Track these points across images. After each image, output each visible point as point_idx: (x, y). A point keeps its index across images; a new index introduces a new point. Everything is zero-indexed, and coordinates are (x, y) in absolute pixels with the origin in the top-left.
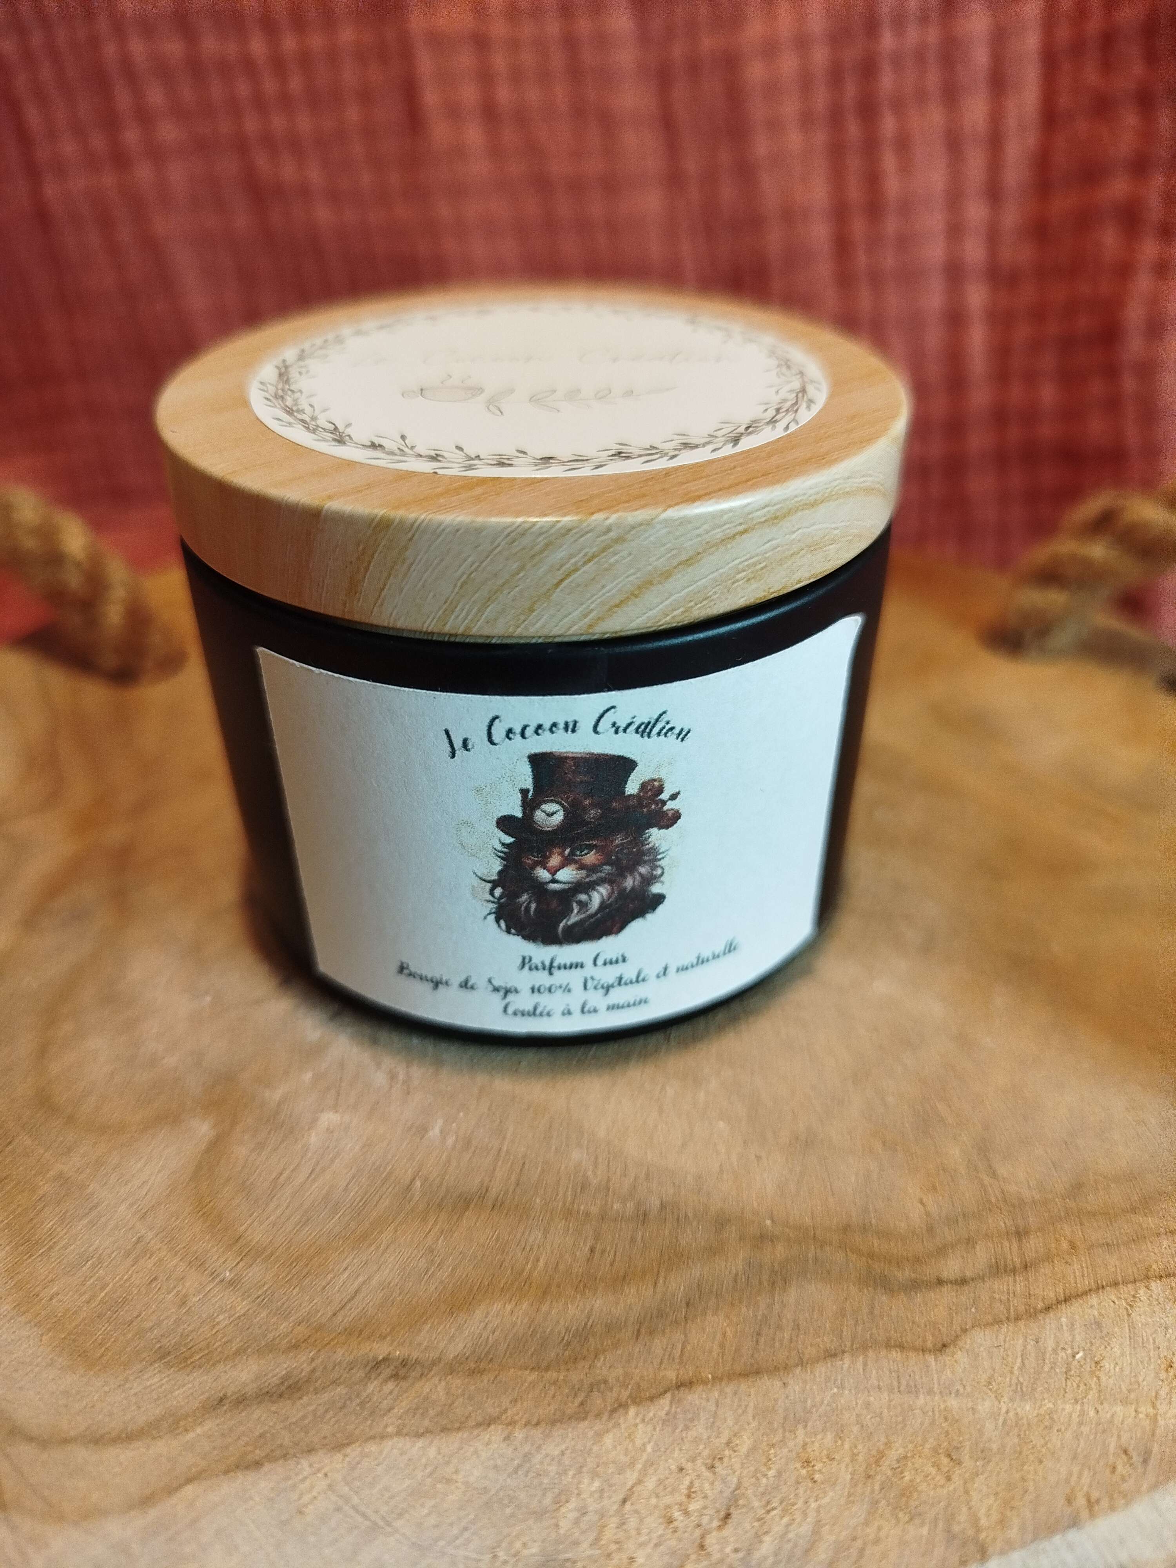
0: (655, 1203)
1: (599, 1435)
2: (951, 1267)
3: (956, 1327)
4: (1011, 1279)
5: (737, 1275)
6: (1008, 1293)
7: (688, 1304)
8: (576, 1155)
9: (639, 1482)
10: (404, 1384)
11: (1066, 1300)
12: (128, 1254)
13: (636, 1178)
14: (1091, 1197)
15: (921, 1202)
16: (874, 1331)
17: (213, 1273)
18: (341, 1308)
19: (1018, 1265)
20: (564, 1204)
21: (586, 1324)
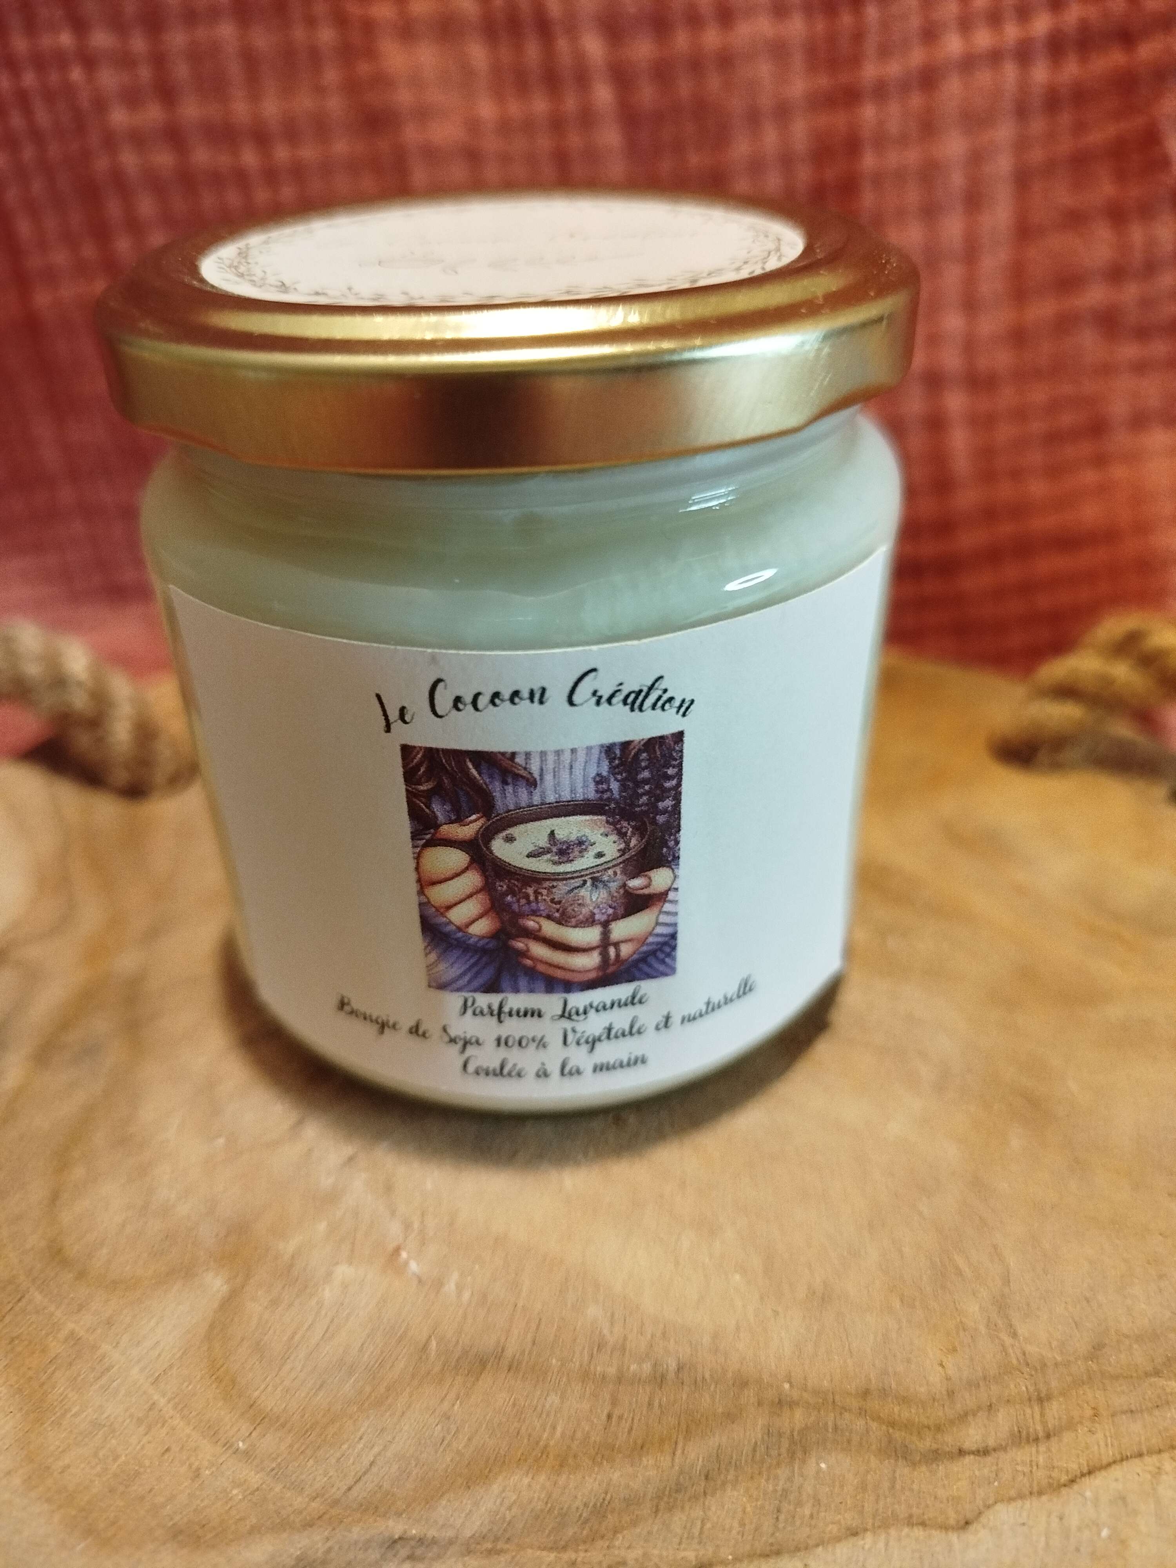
0: (673, 1365)
2: (973, 1436)
3: (979, 1502)
4: (1034, 1450)
5: (756, 1443)
6: (1031, 1466)
7: (707, 1477)
8: (593, 1311)
11: (1090, 1473)
12: (140, 1421)
13: (652, 1336)
14: (1113, 1359)
15: (941, 1365)
16: (896, 1506)
17: (227, 1443)
18: (356, 1483)
19: (1041, 1434)
20: (581, 1365)
21: (604, 1499)
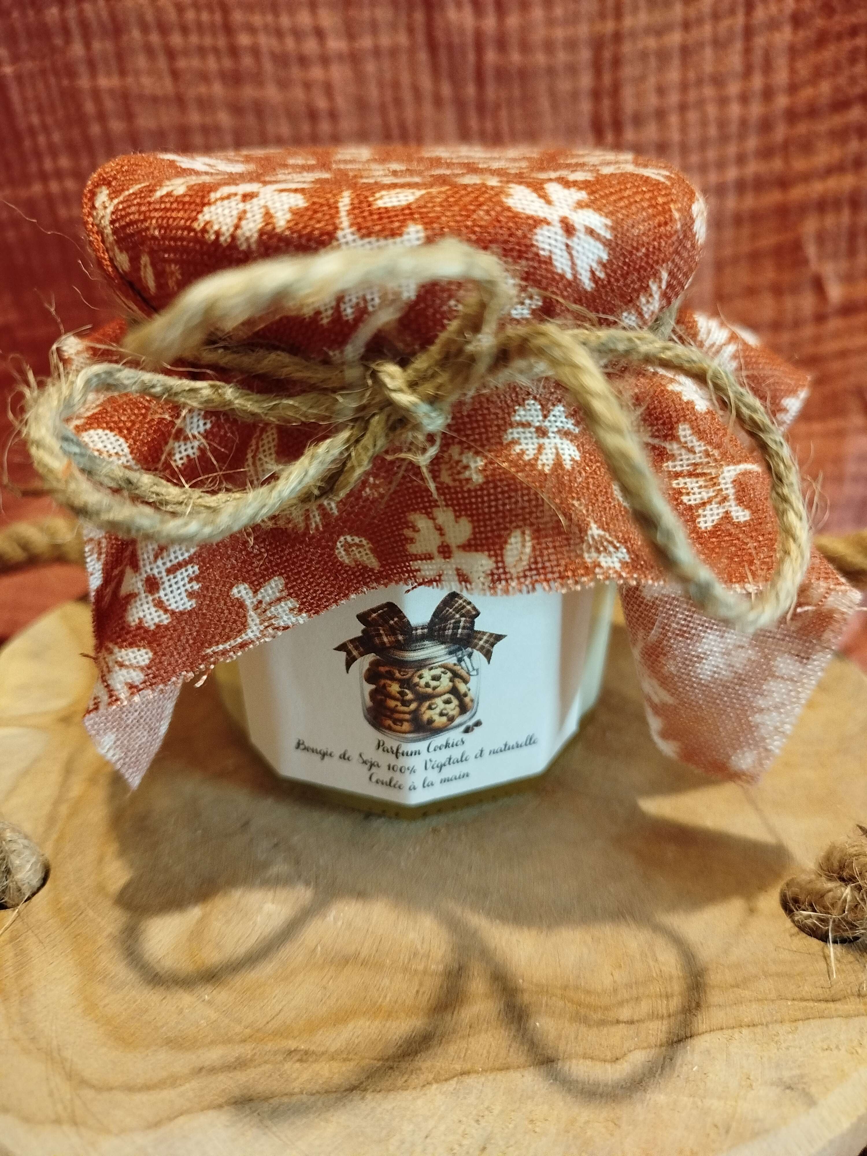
1: (414, 1099)
2: (625, 1013)
3: (625, 1049)
7: (471, 1027)
9: (435, 1127)
10: (305, 1065)
15: (612, 975)
16: (577, 1048)
18: (272, 1019)
20: (403, 964)
